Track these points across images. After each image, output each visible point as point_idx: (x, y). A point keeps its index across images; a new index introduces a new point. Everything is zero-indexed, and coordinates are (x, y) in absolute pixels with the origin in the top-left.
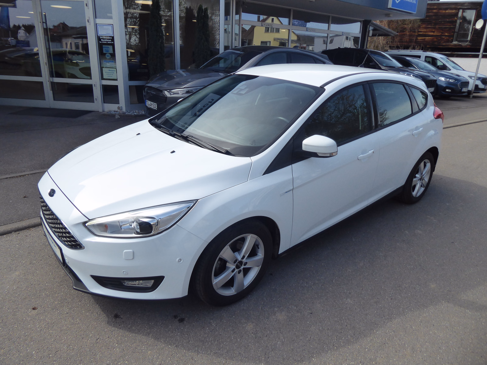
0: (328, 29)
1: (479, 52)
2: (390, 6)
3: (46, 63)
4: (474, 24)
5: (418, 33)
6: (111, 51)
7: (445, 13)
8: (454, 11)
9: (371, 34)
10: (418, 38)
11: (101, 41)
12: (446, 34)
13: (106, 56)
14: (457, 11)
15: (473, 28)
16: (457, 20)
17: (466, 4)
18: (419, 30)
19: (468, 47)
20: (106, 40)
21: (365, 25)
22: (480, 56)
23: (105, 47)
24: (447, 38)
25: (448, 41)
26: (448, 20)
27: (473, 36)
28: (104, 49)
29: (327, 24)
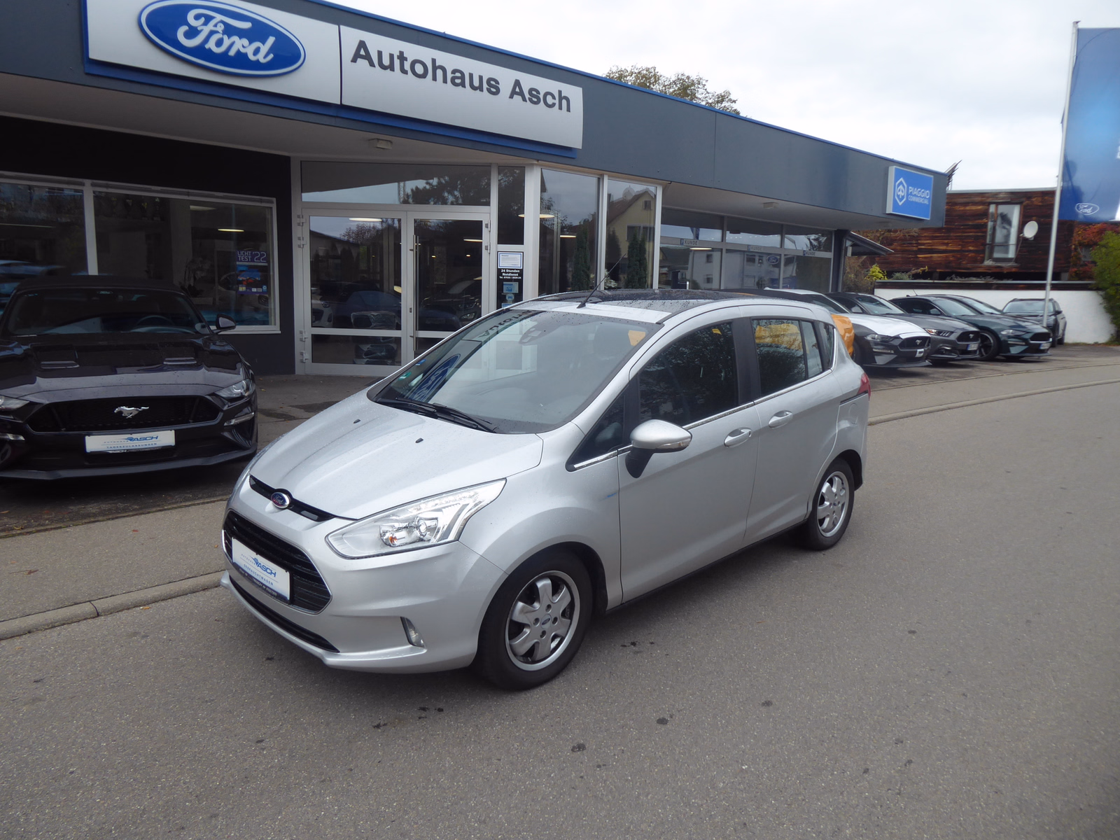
0: (781, 246)
2: (889, 210)
3: (411, 309)
4: (1021, 230)
5: (917, 246)
6: (516, 290)
7: (965, 210)
8: (980, 207)
9: (849, 253)
10: (919, 256)
11: (502, 276)
12: (971, 248)
13: (507, 298)
14: (986, 207)
15: (1018, 238)
16: (987, 223)
17: (1002, 196)
18: (919, 241)
19: (1014, 270)
20: (510, 274)
21: (839, 236)
22: (1048, 287)
23: (506, 284)
24: (973, 254)
25: (974, 261)
26: (970, 223)
27: (1020, 251)
28: (505, 287)
29: (777, 238)
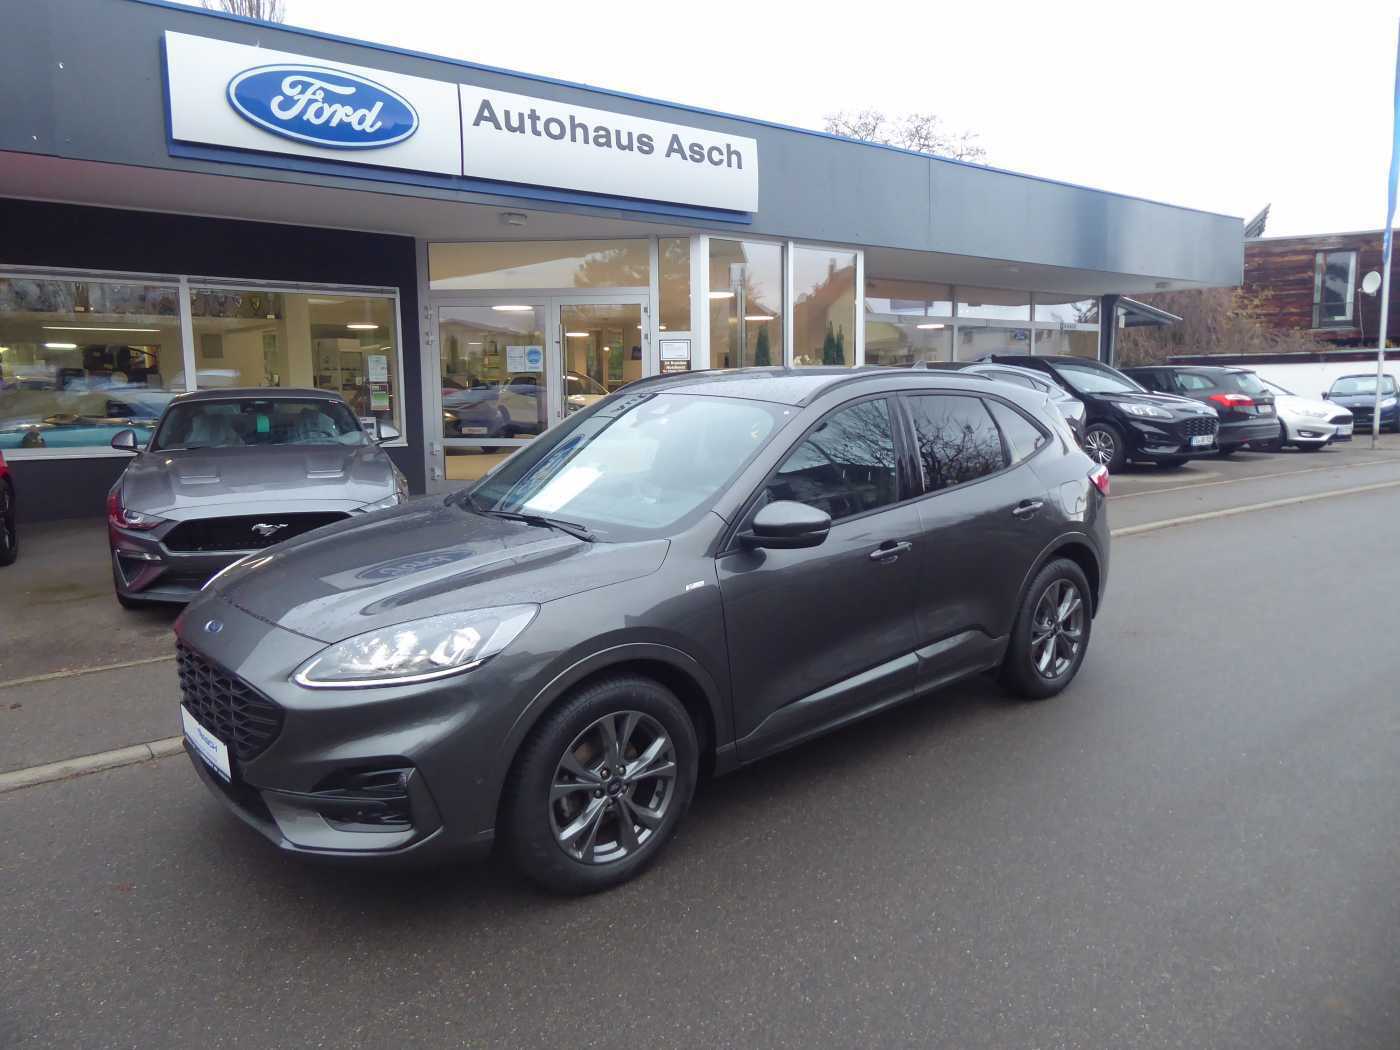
0: (1031, 319)
1: (1377, 346)
4: (1359, 284)
7: (1282, 262)
8: (1303, 257)
9: (1122, 324)
11: (666, 369)
12: (1293, 310)
14: (1311, 257)
15: (1356, 294)
16: (1314, 275)
17: (1331, 241)
19: (1351, 336)
20: (675, 367)
21: (1108, 303)
22: (1381, 357)
24: (1296, 318)
26: (1291, 278)
27: (1356, 312)
29: (1026, 309)
